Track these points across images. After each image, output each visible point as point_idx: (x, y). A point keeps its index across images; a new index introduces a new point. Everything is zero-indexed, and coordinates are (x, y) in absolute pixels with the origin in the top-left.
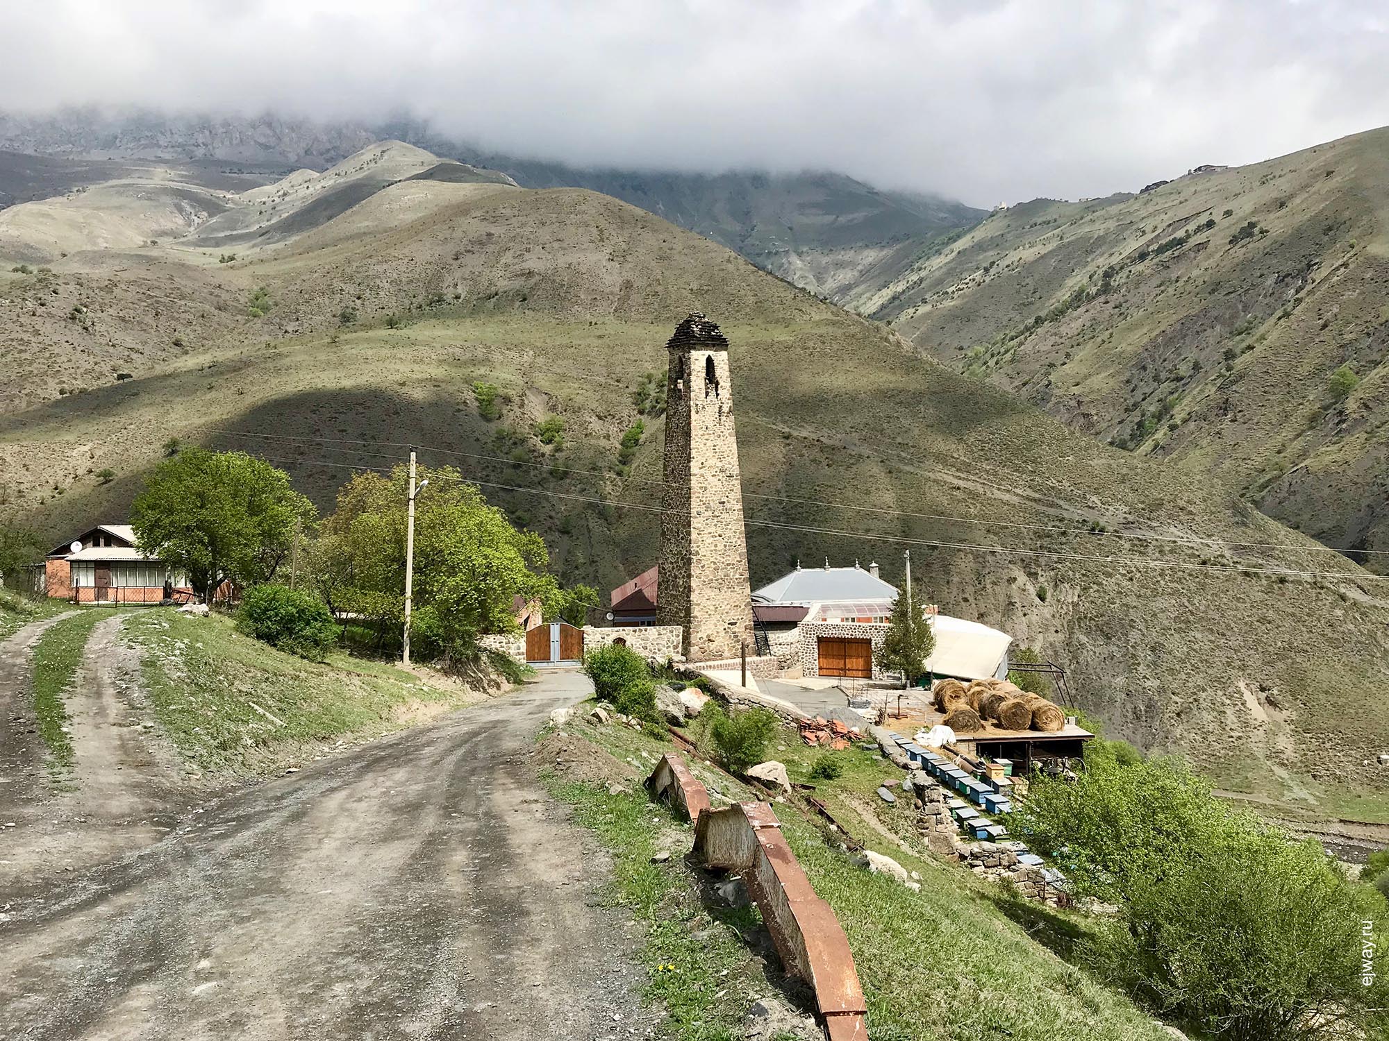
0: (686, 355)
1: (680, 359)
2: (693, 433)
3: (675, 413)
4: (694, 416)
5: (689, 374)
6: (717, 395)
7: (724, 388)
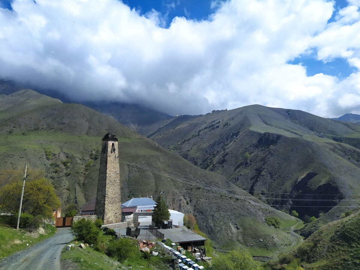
0: (107, 142)
2: (108, 162)
3: (103, 157)
4: (108, 158)
5: (108, 147)
6: (115, 153)
7: (116, 151)
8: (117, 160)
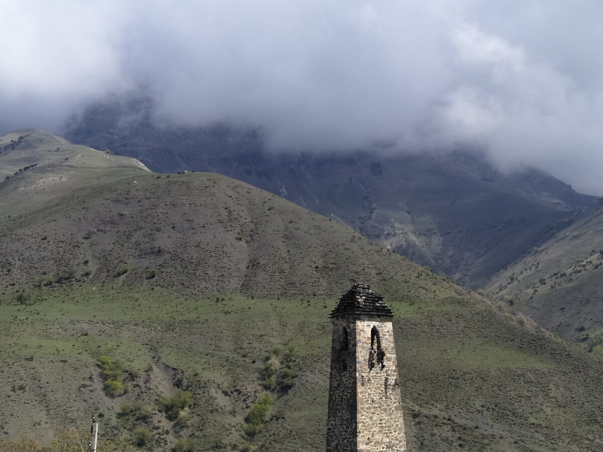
0: (351, 325)
1: (345, 330)
2: (359, 406)
3: (339, 385)
4: (360, 389)
5: (355, 345)
6: (383, 367)
7: (389, 359)
8: (394, 397)
